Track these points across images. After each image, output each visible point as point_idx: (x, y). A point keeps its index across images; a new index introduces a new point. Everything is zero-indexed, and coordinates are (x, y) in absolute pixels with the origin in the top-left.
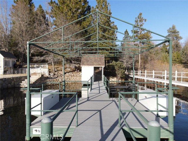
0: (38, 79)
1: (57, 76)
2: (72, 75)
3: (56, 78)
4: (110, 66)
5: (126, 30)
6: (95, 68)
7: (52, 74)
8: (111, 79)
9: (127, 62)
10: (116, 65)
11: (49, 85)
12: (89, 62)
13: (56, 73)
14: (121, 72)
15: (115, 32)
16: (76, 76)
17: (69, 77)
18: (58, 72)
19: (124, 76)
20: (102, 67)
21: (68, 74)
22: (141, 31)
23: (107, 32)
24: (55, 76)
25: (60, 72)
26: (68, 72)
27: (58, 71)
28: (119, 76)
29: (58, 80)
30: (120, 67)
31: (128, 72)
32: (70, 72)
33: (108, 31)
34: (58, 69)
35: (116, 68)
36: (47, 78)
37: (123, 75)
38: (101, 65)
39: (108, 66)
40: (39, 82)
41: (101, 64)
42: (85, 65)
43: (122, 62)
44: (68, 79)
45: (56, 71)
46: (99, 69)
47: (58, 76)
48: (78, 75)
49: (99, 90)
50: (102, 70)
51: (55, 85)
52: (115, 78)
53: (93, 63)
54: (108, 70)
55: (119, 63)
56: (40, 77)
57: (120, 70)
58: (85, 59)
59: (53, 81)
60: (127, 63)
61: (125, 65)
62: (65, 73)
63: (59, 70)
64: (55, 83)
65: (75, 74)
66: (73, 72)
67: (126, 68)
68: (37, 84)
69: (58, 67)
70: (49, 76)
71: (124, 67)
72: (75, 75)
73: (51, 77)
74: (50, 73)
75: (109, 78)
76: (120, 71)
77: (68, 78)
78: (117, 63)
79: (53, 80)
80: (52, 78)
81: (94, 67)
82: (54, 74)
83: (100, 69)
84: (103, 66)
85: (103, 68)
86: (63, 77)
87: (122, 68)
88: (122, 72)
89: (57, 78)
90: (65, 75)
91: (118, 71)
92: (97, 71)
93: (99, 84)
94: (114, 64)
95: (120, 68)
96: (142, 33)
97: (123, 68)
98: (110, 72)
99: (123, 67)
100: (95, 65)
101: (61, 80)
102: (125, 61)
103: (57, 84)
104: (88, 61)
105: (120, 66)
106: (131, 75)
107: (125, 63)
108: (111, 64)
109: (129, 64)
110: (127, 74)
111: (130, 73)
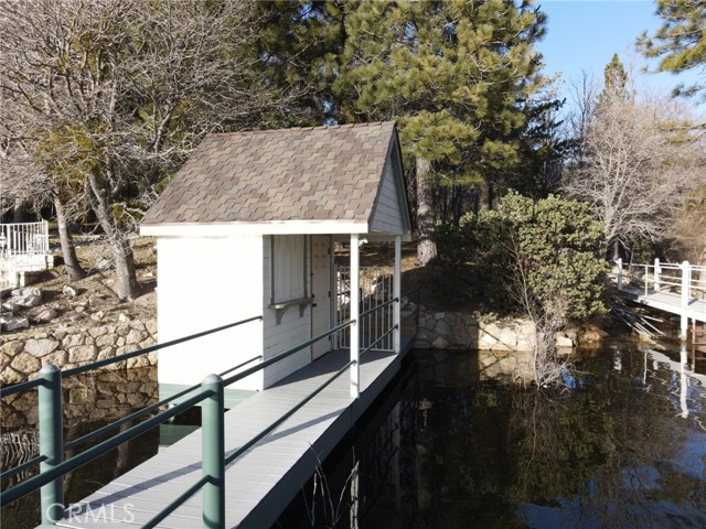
4: (484, 228)
5: (616, 58)
8: (491, 328)
9: (625, 201)
10: (533, 221)
13: (68, 287)
14: (571, 276)
19: (599, 306)
28: (557, 310)
29: (9, 348)
30: (567, 241)
31: (624, 267)
35: (530, 243)
37: (588, 303)
52: (527, 327)
55: (558, 209)
57: (564, 261)
60: (626, 212)
61: (608, 221)
62: (147, 288)
67: (612, 242)
71: (603, 237)
75: (477, 326)
76: (563, 272)
78: (544, 203)
81: (265, 237)
82: (51, 297)
87: (584, 249)
88: (579, 276)
90: (142, 298)
91: (543, 270)
94: (518, 216)
95: (565, 243)
97: (595, 248)
99: (593, 235)
102: (606, 196)
105: (569, 229)
106: (651, 290)
107: (610, 213)
108: (492, 214)
109: (644, 217)
110: (625, 287)
111: (647, 278)
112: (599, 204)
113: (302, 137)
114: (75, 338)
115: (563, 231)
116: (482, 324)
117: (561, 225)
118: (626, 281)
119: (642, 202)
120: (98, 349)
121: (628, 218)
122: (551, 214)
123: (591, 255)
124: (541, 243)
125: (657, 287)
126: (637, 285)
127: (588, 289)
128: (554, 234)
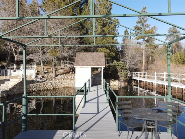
0: (18, 83)
1: (45, 80)
2: (66, 77)
3: (44, 82)
4: (111, 66)
5: (126, 29)
6: (93, 70)
7: (40, 77)
8: (112, 82)
9: (130, 62)
10: (118, 65)
11: (34, 91)
12: (85, 61)
13: (45, 75)
15: (117, 27)
16: (71, 79)
17: (61, 80)
18: (48, 74)
19: (128, 78)
20: (101, 68)
21: (61, 77)
22: (145, 27)
23: (107, 27)
24: (44, 79)
25: (51, 74)
26: (61, 73)
27: (48, 72)
28: (122, 79)
29: (46, 84)
30: (123, 68)
31: (130, 73)
32: (63, 74)
33: (108, 25)
34: (49, 70)
35: (118, 69)
36: (33, 81)
37: (126, 78)
38: (100, 66)
39: (109, 67)
40: (18, 88)
41: (100, 64)
42: (79, 65)
43: (125, 62)
44: (60, 83)
45: (47, 73)
46: (97, 70)
47: (47, 79)
48: (73, 78)
49: (98, 103)
50: (101, 71)
51: (43, 90)
52: (117, 81)
53: (90, 63)
54: (109, 71)
55: (122, 63)
56: (20, 81)
57: (123, 71)
58: (80, 58)
59: (39, 86)
60: (130, 64)
62: (57, 76)
63: (50, 72)
64: (41, 88)
65: (69, 76)
66: (67, 74)
68: (15, 90)
69: (49, 68)
70: (35, 80)
72: (69, 78)
73: (38, 80)
74: (38, 76)
75: (110, 82)
76: (123, 73)
77: (59, 81)
78: (119, 63)
79: (40, 84)
80: (38, 82)
81: (91, 68)
82: (43, 77)
83: (99, 70)
84: (103, 67)
85: (103, 69)
86: (53, 80)
87: (125, 70)
88: (125, 74)
89: (46, 82)
90: (57, 77)
91: (120, 73)
92: (96, 72)
93: (98, 90)
94: (116, 65)
95: (123, 69)
96: (146, 29)
98: (111, 74)
100: (93, 66)
101: (50, 84)
102: (128, 61)
103: (45, 90)
104: (83, 61)
106: (134, 77)
107: (128, 64)
108: (112, 64)
109: (133, 65)
110: (130, 76)
111: (133, 75)
112: (126, 62)
113: (92, 54)
114: (53, 83)
115: (123, 67)
116: (111, 81)
117: (122, 66)
118: (130, 75)
119: (133, 62)
120: (56, 85)
121: (131, 65)
122: (121, 64)
123: (126, 70)
124: (120, 69)
125: (135, 76)
126: (132, 76)
127: (126, 75)
128: (121, 67)
